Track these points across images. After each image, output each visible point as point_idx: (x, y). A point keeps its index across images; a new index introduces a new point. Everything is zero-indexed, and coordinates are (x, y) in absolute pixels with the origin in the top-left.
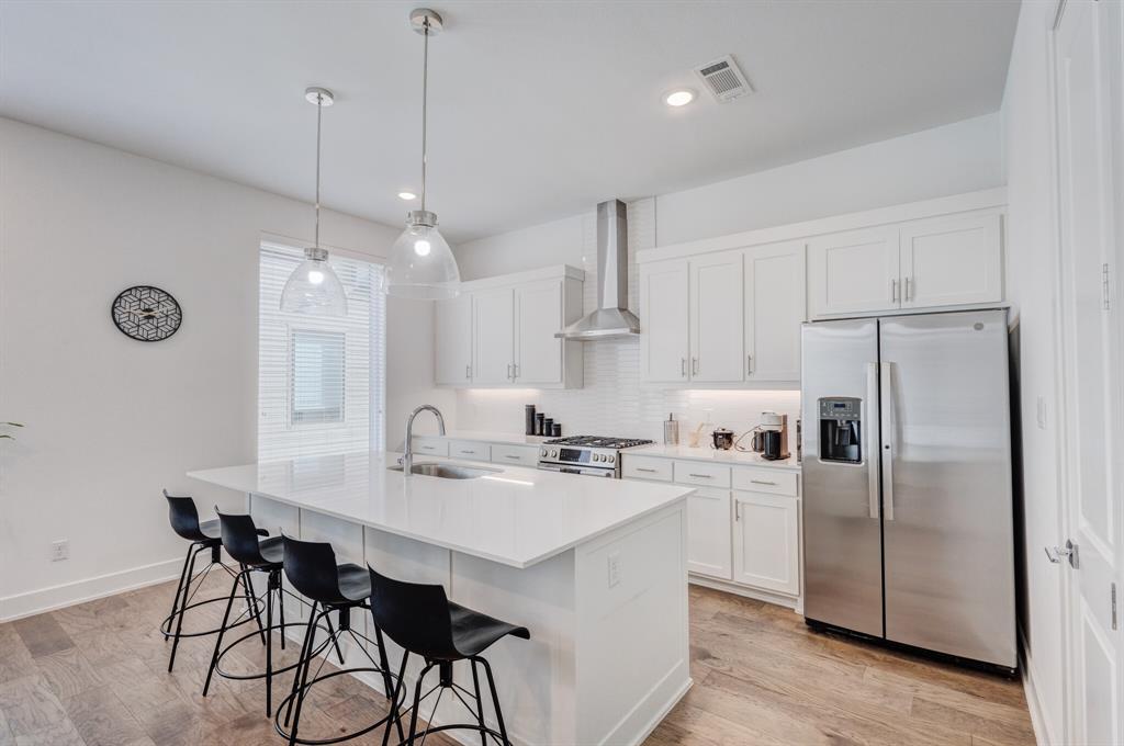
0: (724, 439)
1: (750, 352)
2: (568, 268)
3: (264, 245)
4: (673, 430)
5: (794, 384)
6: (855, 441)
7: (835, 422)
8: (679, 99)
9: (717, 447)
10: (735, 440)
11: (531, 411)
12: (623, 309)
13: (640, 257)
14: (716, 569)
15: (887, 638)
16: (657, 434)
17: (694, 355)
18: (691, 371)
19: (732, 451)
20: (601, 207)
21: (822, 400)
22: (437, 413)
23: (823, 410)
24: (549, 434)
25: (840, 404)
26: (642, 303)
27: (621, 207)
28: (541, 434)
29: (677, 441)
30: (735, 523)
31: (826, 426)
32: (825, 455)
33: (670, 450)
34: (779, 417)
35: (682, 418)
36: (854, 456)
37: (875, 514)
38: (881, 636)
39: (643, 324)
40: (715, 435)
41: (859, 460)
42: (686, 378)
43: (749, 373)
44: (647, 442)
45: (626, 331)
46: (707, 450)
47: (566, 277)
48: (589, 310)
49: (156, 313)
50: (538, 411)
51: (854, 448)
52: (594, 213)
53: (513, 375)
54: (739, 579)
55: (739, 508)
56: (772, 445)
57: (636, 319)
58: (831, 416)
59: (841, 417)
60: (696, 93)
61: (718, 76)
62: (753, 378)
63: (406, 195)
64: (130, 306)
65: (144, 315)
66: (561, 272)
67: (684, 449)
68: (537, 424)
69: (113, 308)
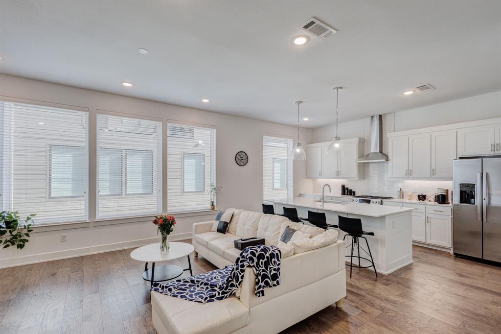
0: (422, 198)
1: (433, 168)
2: (359, 138)
3: (265, 138)
4: (401, 194)
5: (451, 179)
6: (473, 197)
7: (465, 191)
8: (408, 93)
9: (420, 200)
10: (427, 198)
11: (343, 187)
12: (381, 152)
13: (389, 135)
14: (421, 239)
15: (484, 258)
16: (395, 196)
17: (410, 168)
18: (409, 174)
19: (426, 201)
20: (372, 117)
21: (461, 184)
22: (329, 187)
23: (461, 187)
24: (351, 195)
25: (468, 185)
26: (389, 150)
27: (380, 117)
28: (348, 194)
29: (403, 198)
30: (427, 224)
31: (462, 193)
32: (462, 201)
33: (400, 200)
34: (445, 190)
35: (404, 190)
36: (473, 202)
37: (479, 219)
38: (481, 258)
39: (390, 157)
40: (419, 196)
41: (474, 204)
42: (407, 176)
43: (433, 175)
44: (391, 198)
45: (384, 160)
46: (415, 200)
47: (359, 142)
48: (366, 154)
49: (243, 159)
50: (346, 187)
51: (473, 200)
52: (370, 118)
53: (338, 175)
54: (428, 242)
55: (429, 219)
56: (442, 199)
57: (387, 157)
58: (464, 189)
59: (468, 190)
60: (415, 91)
61: (423, 87)
62: (435, 176)
63: (306, 119)
64: (239, 157)
65: (242, 159)
66: (357, 140)
67: (406, 200)
68: (346, 191)
69: (236, 158)
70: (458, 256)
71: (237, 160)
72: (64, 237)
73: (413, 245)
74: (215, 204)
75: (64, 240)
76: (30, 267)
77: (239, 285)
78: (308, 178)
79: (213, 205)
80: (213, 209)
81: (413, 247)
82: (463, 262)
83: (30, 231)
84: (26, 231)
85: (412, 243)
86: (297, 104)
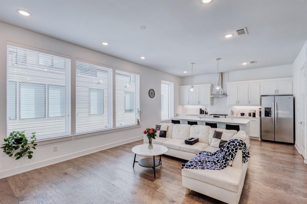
0: (243, 114)
1: (249, 100)
2: (212, 84)
3: (162, 81)
4: (232, 113)
6: (270, 114)
7: (267, 111)
8: (244, 64)
10: (245, 114)
11: (201, 109)
13: (228, 83)
15: (275, 141)
16: (229, 114)
17: (239, 100)
18: (238, 103)
19: (245, 116)
23: (265, 109)
24: (205, 114)
25: (268, 108)
28: (203, 114)
32: (265, 116)
33: (232, 116)
35: (234, 111)
38: (274, 140)
40: (241, 114)
41: (271, 116)
43: (249, 103)
44: (227, 115)
46: (240, 116)
50: (202, 110)
53: (199, 103)
57: (227, 95)
59: (268, 110)
60: (247, 63)
62: (250, 104)
63: (185, 72)
64: (150, 92)
65: (152, 94)
66: (210, 85)
67: (235, 116)
68: (202, 112)
69: (149, 93)
70: (263, 141)
72: (56, 148)
74: (139, 121)
75: (55, 150)
77: (233, 159)
80: (139, 124)
83: (35, 145)
84: (32, 145)
86: (191, 64)
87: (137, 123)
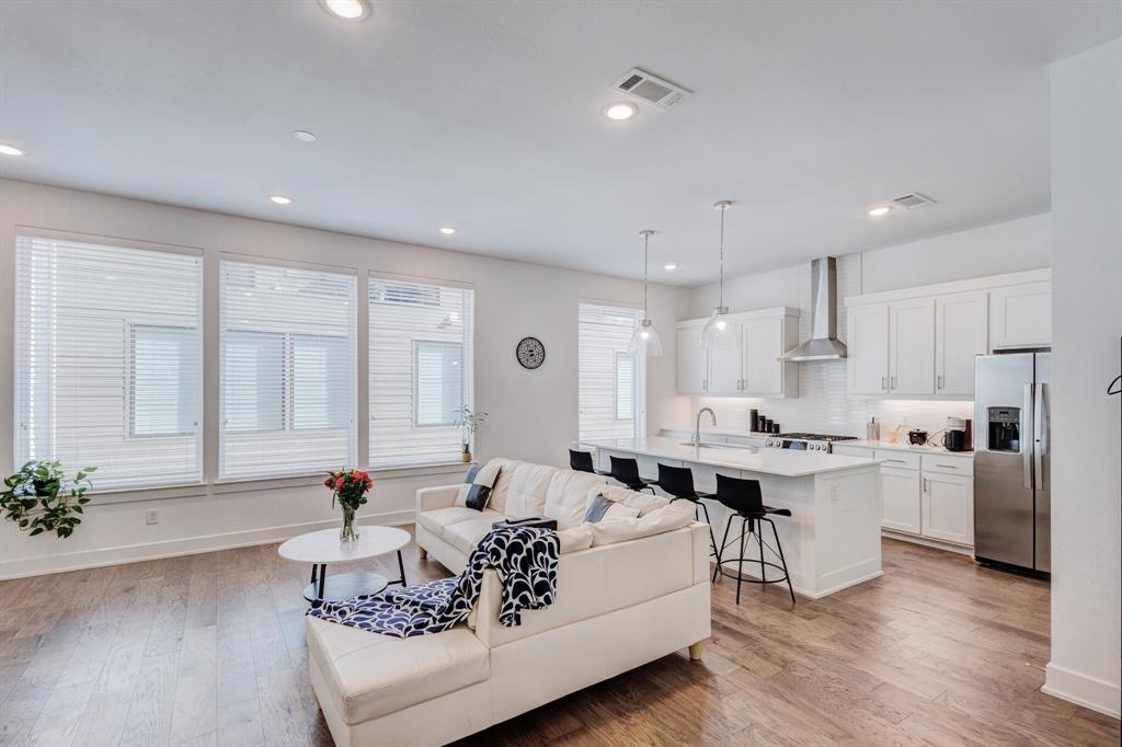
0: (919, 438)
1: (939, 373)
2: (787, 309)
3: (582, 306)
4: (875, 430)
5: (971, 397)
6: (1016, 436)
7: (1001, 424)
8: (879, 212)
9: (913, 443)
10: (928, 438)
11: (755, 414)
12: (833, 338)
13: (849, 302)
14: (909, 526)
15: (1036, 568)
16: (862, 433)
17: (893, 374)
18: (890, 386)
19: (925, 446)
20: (815, 262)
21: (990, 409)
22: (712, 413)
23: (991, 415)
24: (769, 431)
25: (1005, 411)
26: (849, 334)
27: (832, 262)
28: (763, 431)
29: (878, 438)
30: (923, 493)
31: (994, 427)
32: (992, 446)
33: (873, 443)
34: (962, 421)
35: (882, 421)
36: (1015, 448)
37: (1028, 484)
38: (1031, 567)
39: (850, 350)
40: (911, 434)
41: (1018, 450)
42: (885, 391)
43: (939, 388)
44: (852, 438)
45: (836, 356)
46: (904, 443)
47: (786, 315)
48: (802, 341)
49: (535, 353)
50: (760, 414)
51: (1015, 442)
52: (810, 265)
53: (742, 388)
54: (927, 533)
55: (927, 484)
56: (959, 441)
57: (844, 347)
58: (998, 419)
59: (1005, 421)
60: (891, 208)
61: (907, 200)
62: (943, 392)
63: (670, 267)
64: (524, 349)
65: (531, 353)
66: (781, 312)
67: (885, 443)
68: (760, 423)
69: (518, 350)
70: (987, 564)
71: (521, 356)
72: (153, 514)
73: (883, 538)
74: (471, 450)
75: (152, 520)
76: (85, 575)
77: (473, 602)
78: (679, 394)
79: (467, 451)
80: (468, 460)
81: (883, 543)
82: (991, 575)
83: (83, 501)
84: (75, 501)
85: (880, 534)
86: (643, 236)
87: (460, 456)
